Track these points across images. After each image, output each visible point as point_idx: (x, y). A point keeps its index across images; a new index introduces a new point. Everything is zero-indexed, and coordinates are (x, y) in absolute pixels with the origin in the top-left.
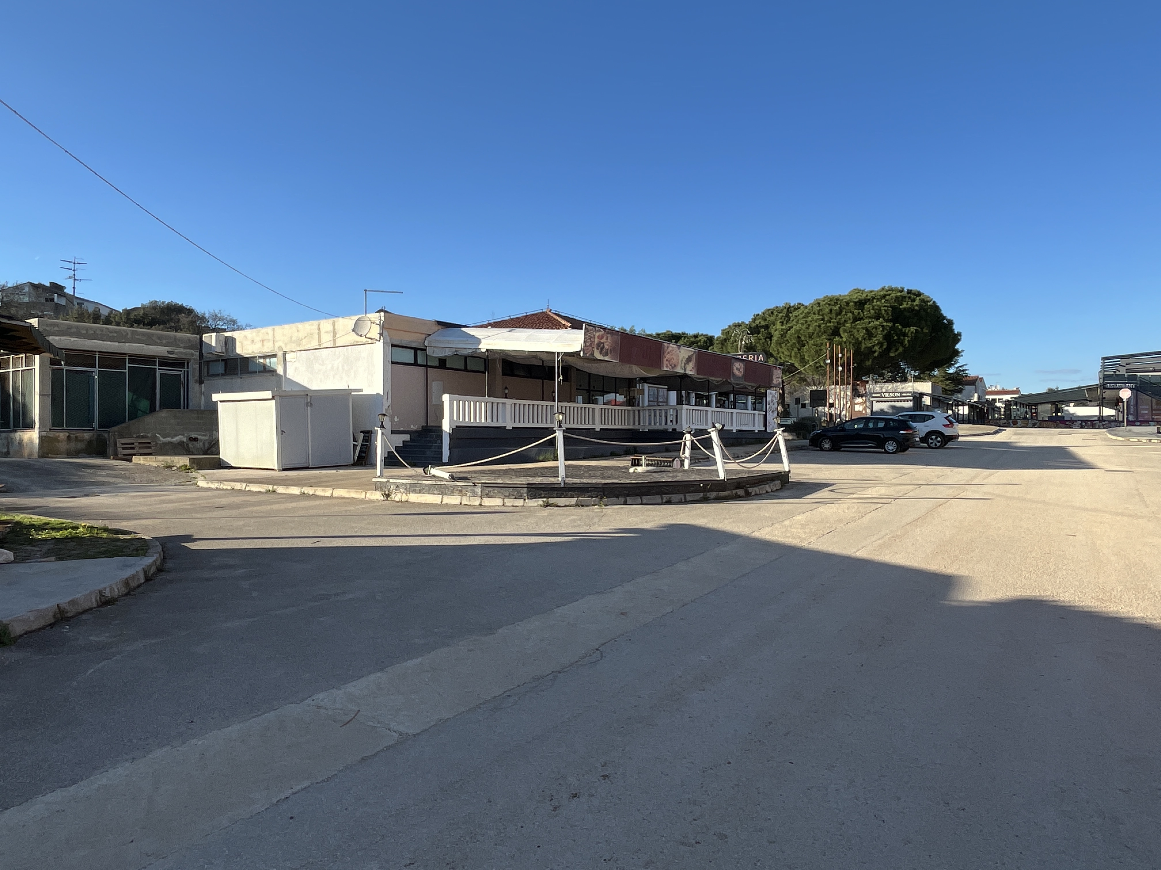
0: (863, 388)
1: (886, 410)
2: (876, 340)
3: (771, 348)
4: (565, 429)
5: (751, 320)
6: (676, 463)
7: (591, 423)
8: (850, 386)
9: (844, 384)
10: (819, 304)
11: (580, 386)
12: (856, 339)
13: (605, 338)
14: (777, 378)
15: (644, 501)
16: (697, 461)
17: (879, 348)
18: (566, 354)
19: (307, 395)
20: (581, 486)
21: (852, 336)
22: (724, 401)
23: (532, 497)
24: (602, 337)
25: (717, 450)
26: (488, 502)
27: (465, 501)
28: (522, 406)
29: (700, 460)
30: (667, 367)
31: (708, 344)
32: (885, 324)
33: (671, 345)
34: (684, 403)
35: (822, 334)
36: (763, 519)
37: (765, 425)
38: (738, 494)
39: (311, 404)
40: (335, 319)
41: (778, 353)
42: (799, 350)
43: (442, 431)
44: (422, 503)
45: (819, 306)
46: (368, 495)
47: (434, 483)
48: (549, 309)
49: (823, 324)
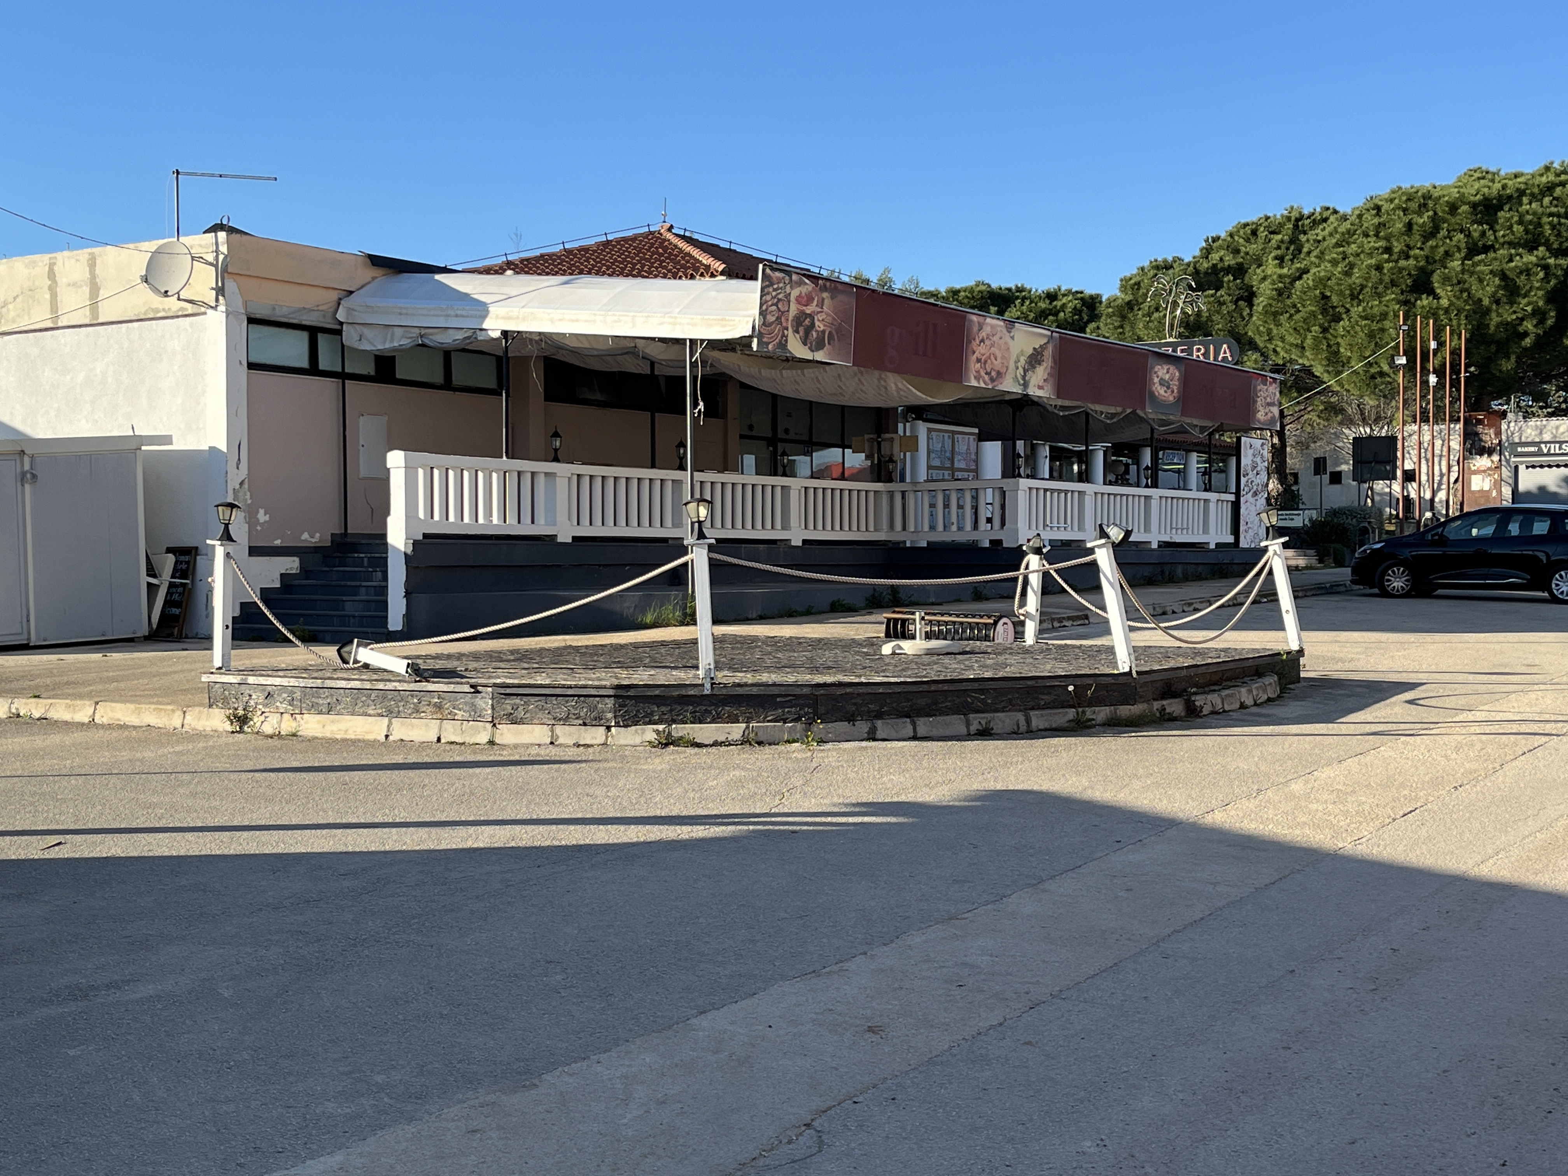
0: (1492, 431)
1: (1553, 488)
2: (1529, 304)
3: (1250, 326)
4: (713, 541)
5: (1197, 253)
6: (1003, 632)
7: (778, 525)
8: (1459, 426)
9: (1445, 420)
10: (1378, 208)
11: (751, 427)
12: (1474, 303)
13: (815, 303)
14: (1269, 404)
15: (922, 731)
16: (1056, 624)
17: (1535, 326)
18: (714, 344)
19: (23, 452)
20: (755, 691)
21: (1465, 295)
22: (1127, 466)
23: (628, 720)
24: (809, 300)
25: (1111, 595)
26: (508, 734)
27: (451, 732)
28: (598, 483)
29: (1066, 623)
30: (977, 378)
31: (1086, 318)
32: (1552, 261)
33: (988, 320)
34: (1022, 470)
35: (1386, 288)
36: (1232, 776)
37: (1236, 530)
38: (1168, 711)
39: (34, 476)
40: (97, 250)
41: (1270, 340)
42: (1325, 330)
43: (386, 544)
44: (335, 741)
45: (1378, 214)
46: (188, 717)
47: (368, 685)
48: (668, 225)
49: (1388, 261)
